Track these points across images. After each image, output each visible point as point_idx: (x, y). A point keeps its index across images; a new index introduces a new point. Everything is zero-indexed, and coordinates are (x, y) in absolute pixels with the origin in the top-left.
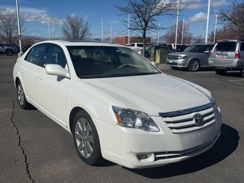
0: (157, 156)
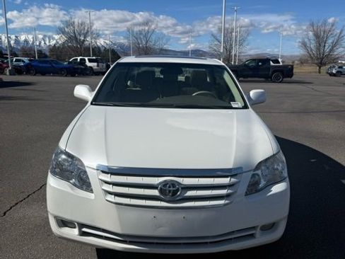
0: (84, 230)
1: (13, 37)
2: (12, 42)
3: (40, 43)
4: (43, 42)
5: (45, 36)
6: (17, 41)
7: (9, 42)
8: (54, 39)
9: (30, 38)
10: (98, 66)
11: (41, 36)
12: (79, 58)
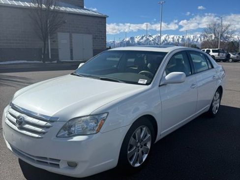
1: (181, 37)
2: (180, 40)
3: (198, 40)
4: (199, 39)
5: (201, 35)
6: (183, 39)
7: (178, 40)
8: (207, 37)
9: (192, 37)
10: (219, 55)
11: (199, 35)
12: (206, 50)
